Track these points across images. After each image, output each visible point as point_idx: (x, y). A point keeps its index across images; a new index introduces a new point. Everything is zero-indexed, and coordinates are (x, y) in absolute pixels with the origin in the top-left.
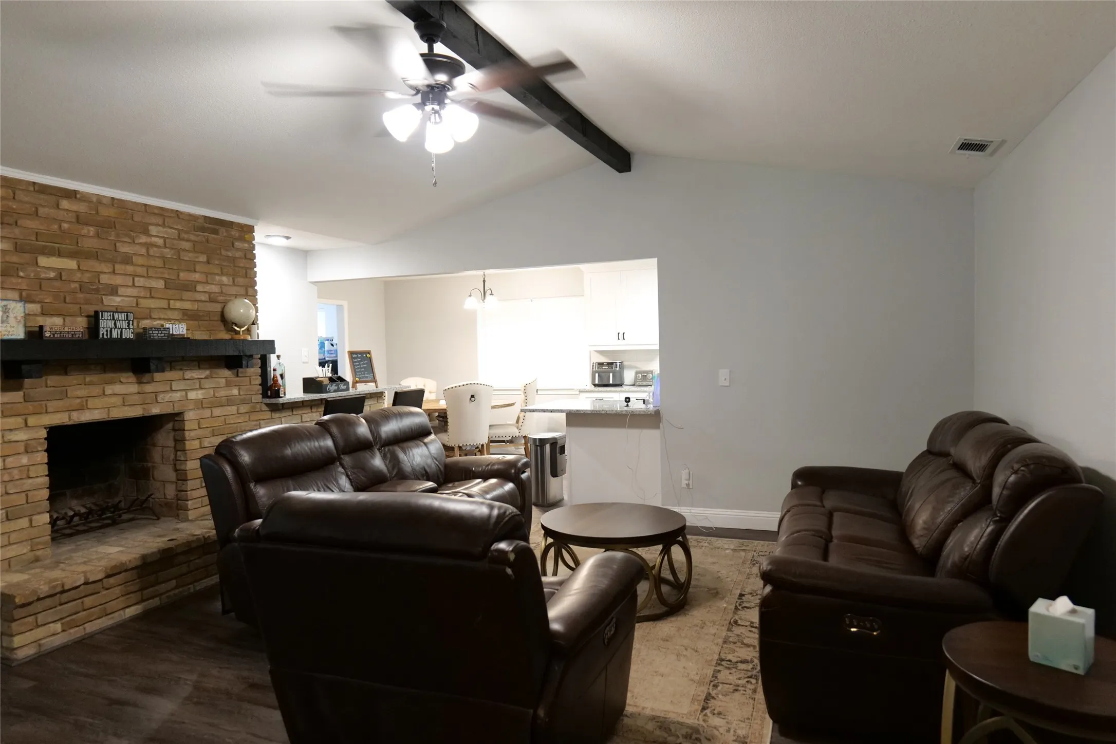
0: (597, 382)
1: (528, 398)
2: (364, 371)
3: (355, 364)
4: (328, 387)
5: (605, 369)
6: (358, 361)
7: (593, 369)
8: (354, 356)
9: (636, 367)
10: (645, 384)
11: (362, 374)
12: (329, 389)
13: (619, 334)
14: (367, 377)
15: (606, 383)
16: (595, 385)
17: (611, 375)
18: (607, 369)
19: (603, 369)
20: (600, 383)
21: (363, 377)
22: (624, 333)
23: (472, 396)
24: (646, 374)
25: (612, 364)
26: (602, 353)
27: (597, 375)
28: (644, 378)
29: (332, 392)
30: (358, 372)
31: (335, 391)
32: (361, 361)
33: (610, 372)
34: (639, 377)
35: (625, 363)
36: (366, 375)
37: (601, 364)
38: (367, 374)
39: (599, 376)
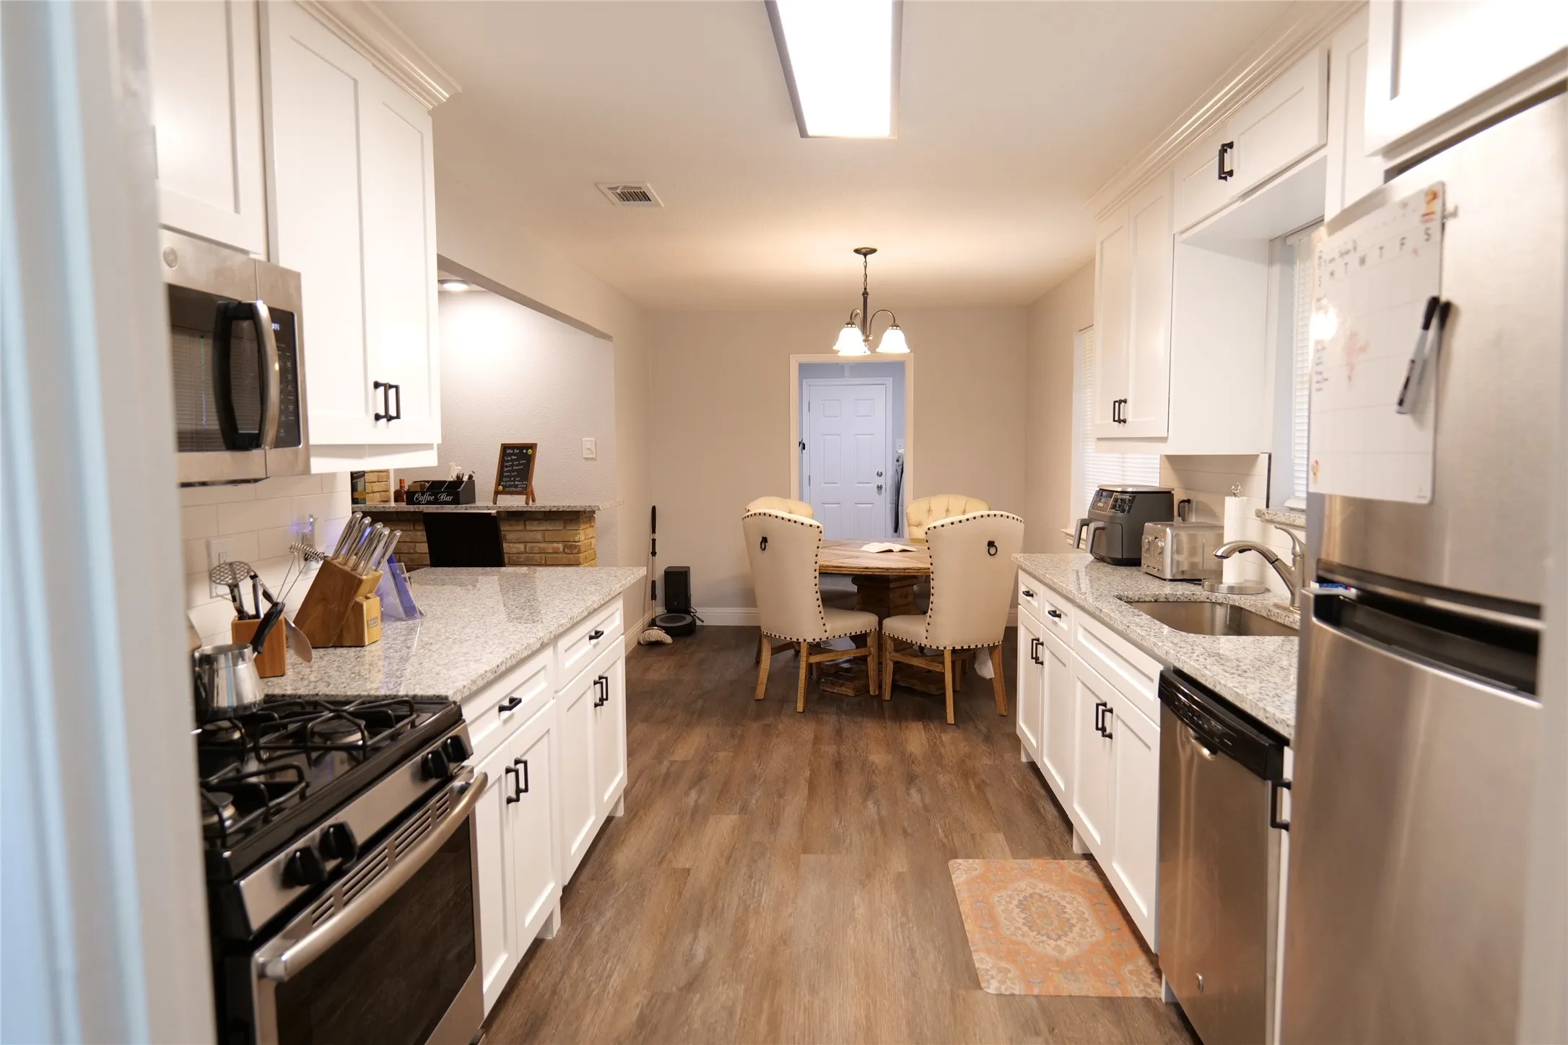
2: (515, 477)
3: (505, 464)
4: (416, 495)
6: (512, 460)
8: (508, 451)
11: (512, 481)
12: (417, 499)
14: (516, 486)
21: (511, 486)
29: (423, 504)
30: (506, 477)
31: (429, 503)
32: (516, 460)
36: (516, 483)
38: (518, 481)
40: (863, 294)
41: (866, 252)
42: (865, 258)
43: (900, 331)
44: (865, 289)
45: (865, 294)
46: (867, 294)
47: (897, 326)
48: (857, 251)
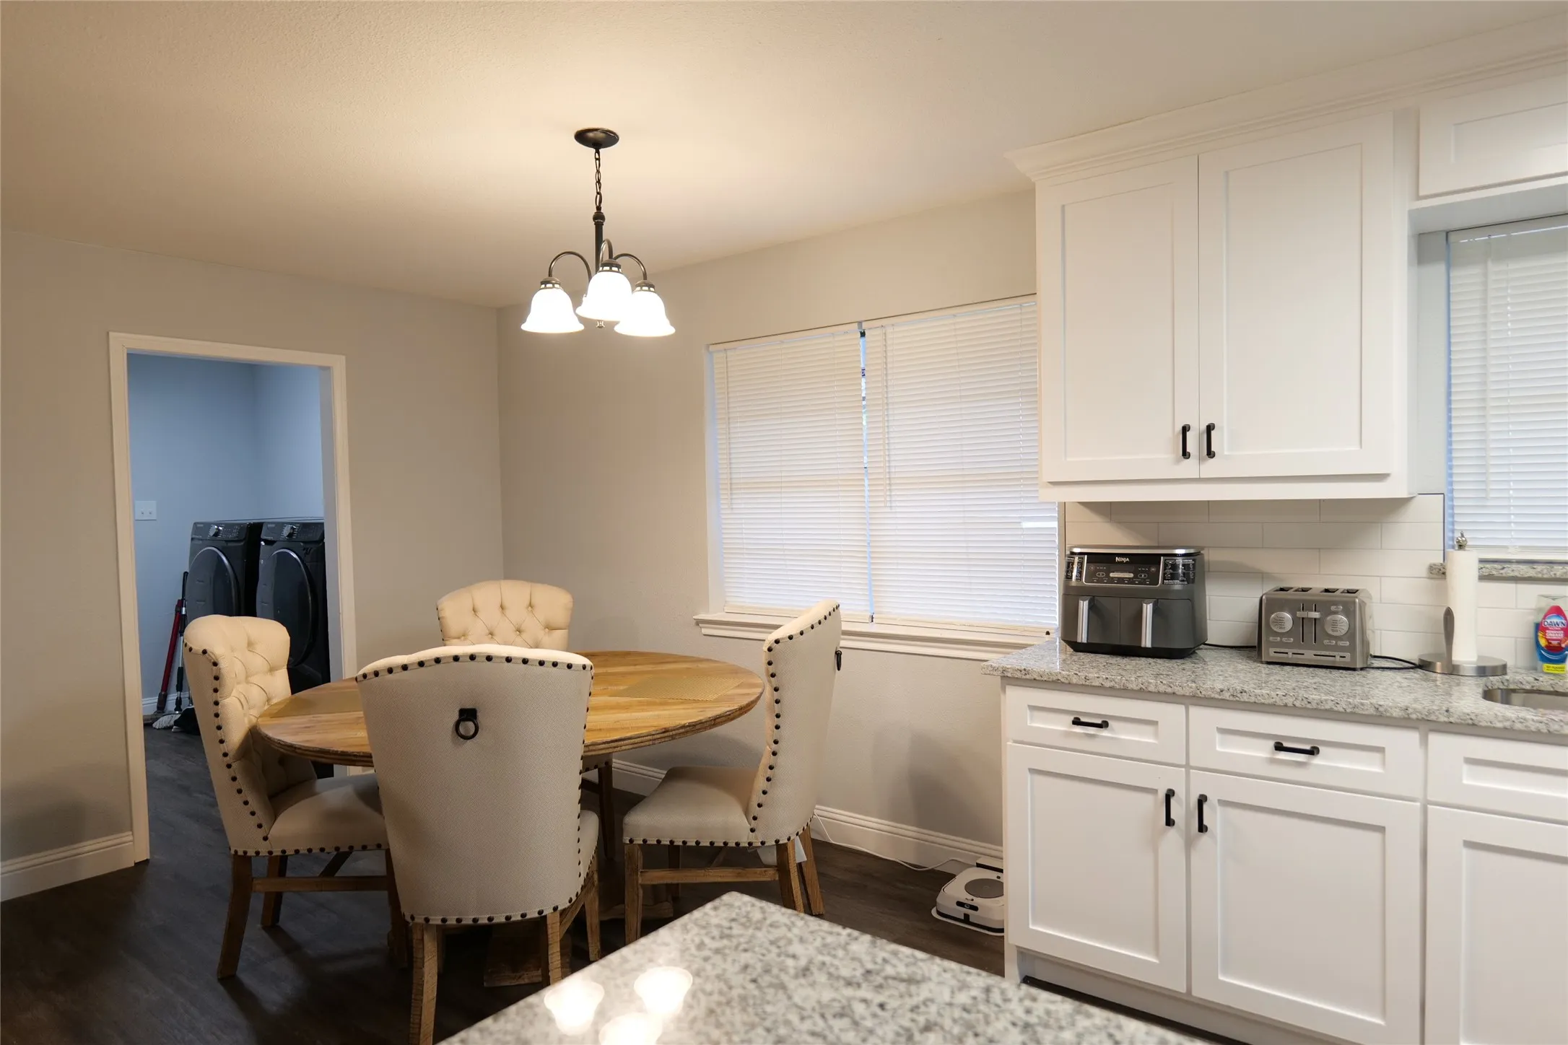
0: (1083, 637)
1: (785, 695)
5: (1121, 580)
7: (1068, 577)
9: (1262, 576)
10: (1309, 656)
13: (1185, 429)
15: (1125, 641)
16: (1077, 647)
17: (1148, 609)
18: (1131, 581)
19: (1112, 580)
20: (1096, 640)
22: (1210, 428)
23: (468, 714)
24: (1316, 615)
25: (1154, 559)
26: (1108, 511)
27: (1084, 606)
28: (1308, 630)
33: (1145, 597)
34: (1280, 621)
35: (1210, 556)
37: (1101, 560)
39: (1091, 608)
40: (595, 218)
41: (596, 140)
42: (598, 152)
43: (655, 295)
44: (599, 208)
45: (599, 218)
46: (603, 218)
47: (650, 286)
48: (582, 137)
